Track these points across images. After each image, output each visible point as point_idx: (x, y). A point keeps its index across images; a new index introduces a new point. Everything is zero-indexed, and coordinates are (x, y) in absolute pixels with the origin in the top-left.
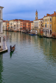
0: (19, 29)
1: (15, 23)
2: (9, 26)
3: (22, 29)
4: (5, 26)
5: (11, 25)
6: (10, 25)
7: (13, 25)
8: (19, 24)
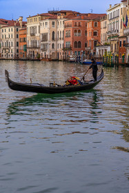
0: (60, 50)
1: (45, 28)
2: (25, 40)
3: (70, 49)
4: (12, 41)
5: (33, 35)
6: (29, 35)
7: (37, 34)
8: (61, 28)
